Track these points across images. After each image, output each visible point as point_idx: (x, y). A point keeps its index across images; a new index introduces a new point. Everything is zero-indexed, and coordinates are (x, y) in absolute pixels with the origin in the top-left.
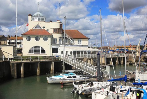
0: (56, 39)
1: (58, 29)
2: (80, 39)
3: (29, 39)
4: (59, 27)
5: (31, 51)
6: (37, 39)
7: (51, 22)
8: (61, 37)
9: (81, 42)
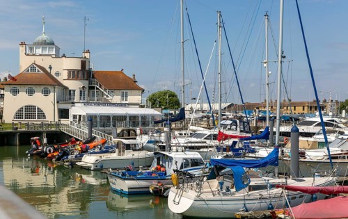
0: (74, 91)
1: (78, 71)
2: (125, 91)
3: (15, 92)
4: (79, 68)
5: (19, 115)
6: (30, 92)
7: (64, 58)
8: (83, 87)
9: (126, 96)
